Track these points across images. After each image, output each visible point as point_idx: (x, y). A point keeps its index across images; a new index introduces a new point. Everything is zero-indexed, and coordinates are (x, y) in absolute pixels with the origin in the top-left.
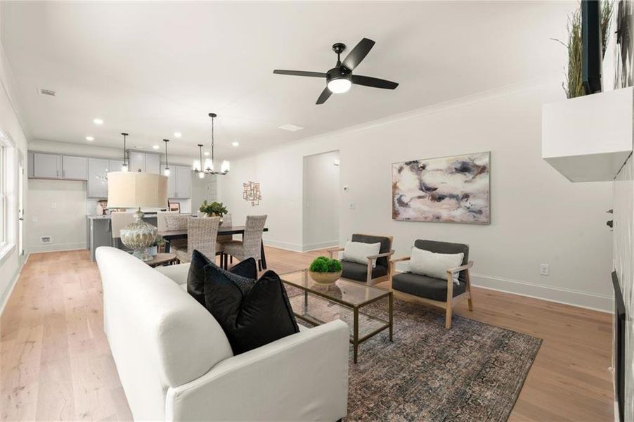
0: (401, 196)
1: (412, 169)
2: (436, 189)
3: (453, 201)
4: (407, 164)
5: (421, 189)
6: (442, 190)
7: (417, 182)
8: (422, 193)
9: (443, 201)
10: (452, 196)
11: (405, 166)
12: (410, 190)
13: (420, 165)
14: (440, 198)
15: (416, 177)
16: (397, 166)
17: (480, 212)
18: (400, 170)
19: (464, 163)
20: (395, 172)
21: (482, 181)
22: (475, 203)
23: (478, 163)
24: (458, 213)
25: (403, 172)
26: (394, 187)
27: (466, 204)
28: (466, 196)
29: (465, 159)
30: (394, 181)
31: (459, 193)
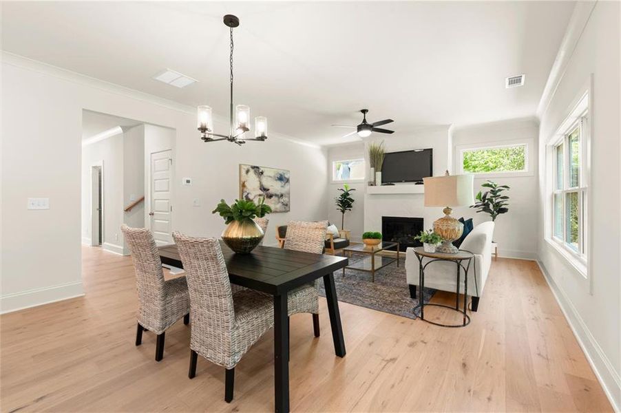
0: (248, 194)
1: (255, 171)
2: (268, 190)
3: (277, 198)
4: (253, 167)
5: (261, 189)
6: (272, 191)
7: (258, 184)
8: (261, 192)
9: (272, 199)
10: (276, 195)
11: (250, 169)
12: (254, 189)
13: (260, 171)
14: (270, 196)
15: (258, 179)
16: (246, 168)
17: (287, 205)
18: (247, 172)
19: (281, 175)
20: (244, 172)
21: (287, 187)
22: (285, 199)
23: (286, 176)
24: (279, 206)
25: (249, 173)
26: (243, 185)
27: (282, 200)
28: (282, 195)
29: (281, 172)
30: (243, 180)
31: (278, 193)
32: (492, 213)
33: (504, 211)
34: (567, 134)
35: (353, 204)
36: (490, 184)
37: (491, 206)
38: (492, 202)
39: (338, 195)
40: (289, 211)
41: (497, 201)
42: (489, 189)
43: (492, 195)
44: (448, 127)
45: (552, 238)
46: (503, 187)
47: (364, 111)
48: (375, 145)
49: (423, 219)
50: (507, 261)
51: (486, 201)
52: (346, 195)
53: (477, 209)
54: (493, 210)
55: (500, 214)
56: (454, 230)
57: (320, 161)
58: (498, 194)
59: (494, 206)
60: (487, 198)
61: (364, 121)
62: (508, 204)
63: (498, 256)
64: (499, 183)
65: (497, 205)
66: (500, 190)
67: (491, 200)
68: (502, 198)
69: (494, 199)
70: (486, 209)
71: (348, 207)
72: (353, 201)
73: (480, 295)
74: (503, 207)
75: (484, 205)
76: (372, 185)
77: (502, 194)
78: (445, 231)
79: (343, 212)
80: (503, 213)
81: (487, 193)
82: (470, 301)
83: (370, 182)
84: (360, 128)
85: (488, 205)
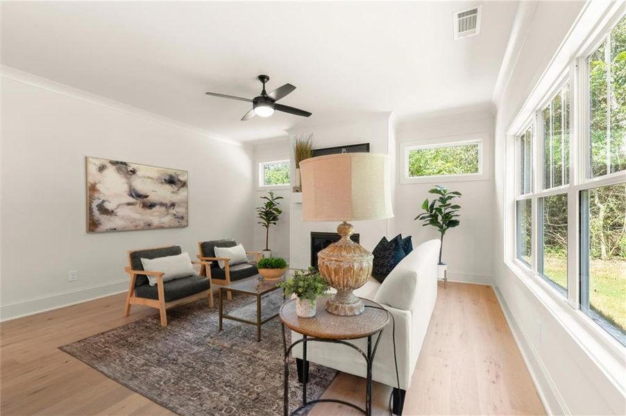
0: (103, 201)
1: (119, 170)
2: (147, 197)
3: (163, 209)
4: (114, 163)
5: (131, 195)
6: (153, 198)
7: (126, 188)
8: (132, 200)
9: (154, 209)
10: (162, 204)
11: (108, 165)
12: (116, 195)
13: (130, 169)
14: (152, 206)
15: (124, 180)
16: (98, 163)
17: (182, 218)
18: (102, 168)
19: (171, 176)
20: (93, 169)
21: (183, 194)
22: (179, 210)
23: (181, 178)
24: (167, 220)
25: (105, 172)
26: (92, 189)
27: (173, 211)
28: (173, 205)
29: (172, 173)
30: (91, 180)
31: (167, 201)
32: (441, 227)
33: (455, 223)
34: (540, 110)
35: (280, 216)
36: (439, 189)
37: (440, 218)
38: (441, 213)
39: (262, 204)
40: (187, 226)
41: (447, 211)
42: (438, 196)
43: (441, 204)
44: (388, 114)
45: (514, 262)
46: (454, 193)
47: (263, 78)
48: (302, 140)
49: (359, 234)
50: (459, 286)
51: (434, 211)
52: (270, 204)
53: (423, 222)
54: (441, 223)
55: (450, 228)
56: (350, 269)
57: (241, 163)
58: (448, 202)
59: (443, 218)
60: (435, 207)
61: (264, 92)
62: (459, 215)
63: (448, 280)
64: (449, 188)
65: (447, 216)
66: (450, 198)
67: (439, 210)
68: (453, 207)
69: (443, 209)
70: (434, 220)
71: (273, 220)
72: (280, 212)
73: (408, 386)
74: (453, 219)
75: (431, 216)
76: (297, 191)
77: (453, 202)
78: (335, 270)
79: (267, 227)
80: (454, 226)
81: (435, 200)
82: (388, 399)
83: (294, 188)
84: (256, 102)
85: (435, 217)
